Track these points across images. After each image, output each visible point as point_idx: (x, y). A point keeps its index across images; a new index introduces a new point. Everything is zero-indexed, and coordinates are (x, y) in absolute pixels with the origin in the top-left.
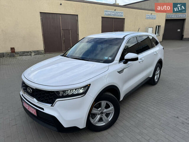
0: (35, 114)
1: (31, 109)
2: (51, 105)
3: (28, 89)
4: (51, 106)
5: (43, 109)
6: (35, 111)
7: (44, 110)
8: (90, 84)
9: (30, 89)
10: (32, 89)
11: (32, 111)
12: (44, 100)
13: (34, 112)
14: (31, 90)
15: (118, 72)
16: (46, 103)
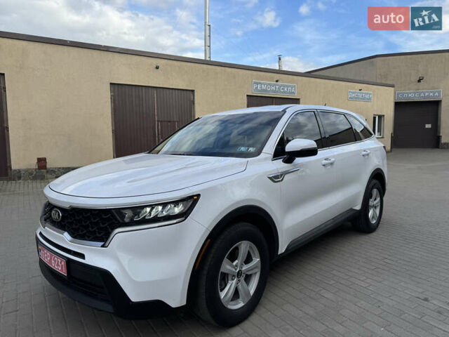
0: (64, 272)
1: (55, 261)
2: (103, 243)
3: (53, 212)
4: (103, 246)
5: (82, 256)
6: (63, 263)
7: (84, 259)
8: (198, 196)
9: (57, 211)
10: (63, 210)
11: (58, 265)
12: (87, 234)
13: (60, 268)
14: (59, 214)
15: (269, 178)
16: (90, 241)
